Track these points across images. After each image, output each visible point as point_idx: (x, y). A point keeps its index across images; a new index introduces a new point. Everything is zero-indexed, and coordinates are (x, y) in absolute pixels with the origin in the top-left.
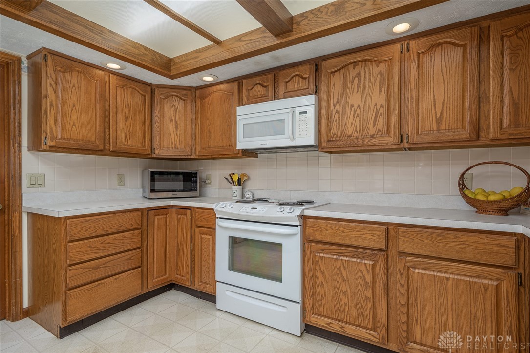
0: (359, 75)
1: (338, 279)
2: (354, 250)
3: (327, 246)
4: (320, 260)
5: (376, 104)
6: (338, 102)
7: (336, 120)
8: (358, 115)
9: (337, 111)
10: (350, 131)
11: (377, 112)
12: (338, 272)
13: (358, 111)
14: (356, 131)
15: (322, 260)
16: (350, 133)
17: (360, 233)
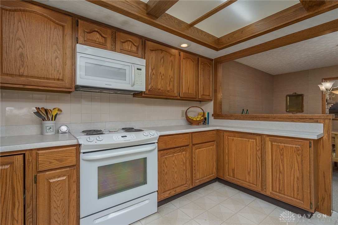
0: (163, 57)
1: (173, 166)
2: (180, 148)
3: (169, 151)
4: (165, 160)
5: (170, 76)
6: (154, 68)
7: (153, 79)
8: (163, 79)
9: (153, 73)
10: (159, 87)
11: (170, 80)
12: (173, 163)
13: (163, 77)
14: (162, 87)
15: (166, 159)
16: (159, 88)
17: (181, 140)
